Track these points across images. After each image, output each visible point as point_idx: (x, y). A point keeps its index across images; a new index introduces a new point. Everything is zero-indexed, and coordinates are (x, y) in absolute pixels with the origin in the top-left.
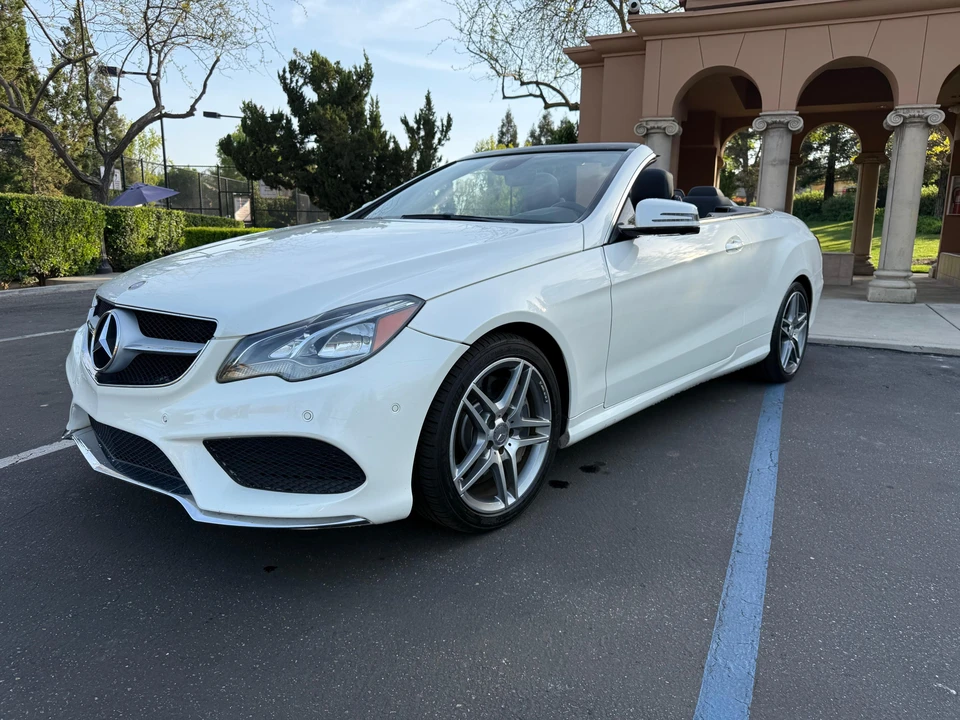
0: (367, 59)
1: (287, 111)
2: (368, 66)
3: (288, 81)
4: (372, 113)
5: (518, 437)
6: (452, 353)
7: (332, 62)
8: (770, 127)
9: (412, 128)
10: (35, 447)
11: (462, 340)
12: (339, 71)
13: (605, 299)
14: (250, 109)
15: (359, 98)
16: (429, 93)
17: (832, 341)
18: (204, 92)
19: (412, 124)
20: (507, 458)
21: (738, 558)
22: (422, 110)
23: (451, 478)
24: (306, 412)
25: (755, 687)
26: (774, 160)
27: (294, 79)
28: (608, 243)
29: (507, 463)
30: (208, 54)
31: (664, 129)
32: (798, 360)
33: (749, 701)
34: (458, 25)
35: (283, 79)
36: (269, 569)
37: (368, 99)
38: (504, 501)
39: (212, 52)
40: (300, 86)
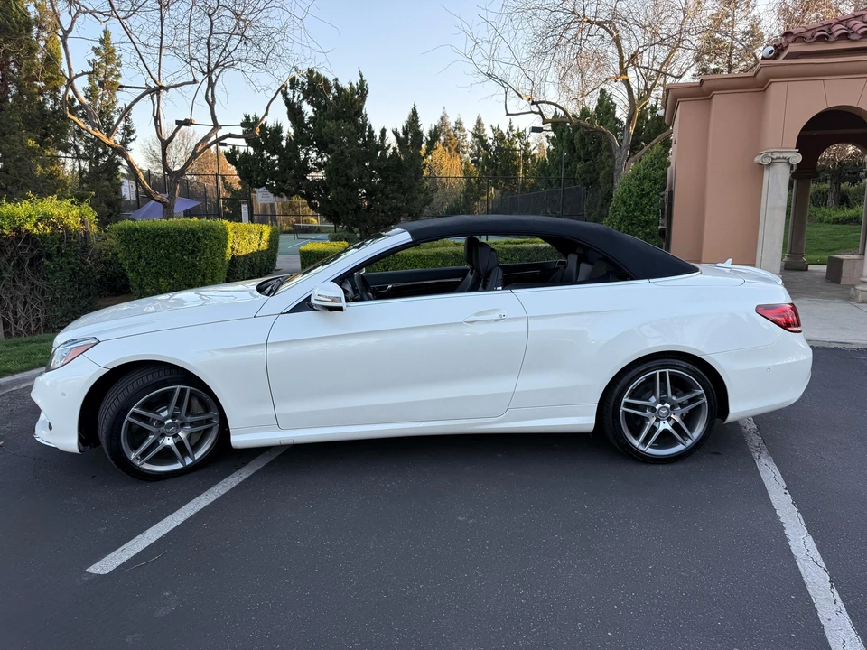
0: (361, 76)
2: (362, 82)
3: (290, 96)
9: (402, 139)
12: (337, 87)
19: (401, 134)
22: (408, 121)
27: (296, 94)
31: (788, 159)
35: (285, 94)
40: (301, 101)
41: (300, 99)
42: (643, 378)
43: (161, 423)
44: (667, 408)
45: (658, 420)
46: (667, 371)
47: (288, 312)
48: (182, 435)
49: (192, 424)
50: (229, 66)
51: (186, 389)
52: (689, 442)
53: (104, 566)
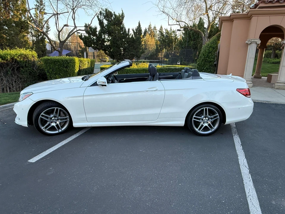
2: (123, 13)
3: (100, 17)
7: (113, 12)
12: (115, 15)
15: (121, 23)
16: (139, 22)
19: (135, 31)
22: (138, 27)
31: (256, 42)
40: (103, 19)
41: (103, 18)
42: (200, 110)
43: (51, 119)
44: (207, 119)
45: (204, 123)
46: (207, 108)
47: (90, 86)
48: (58, 123)
49: (61, 119)
50: (79, 7)
51: (58, 109)
52: (213, 130)
53: (33, 160)
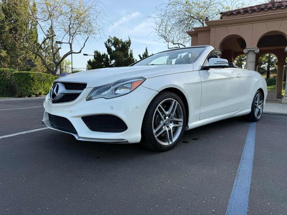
0: (129, 39)
1: (107, 53)
2: (130, 40)
3: (107, 45)
4: (130, 53)
5: (173, 123)
6: (154, 94)
7: (120, 39)
8: (249, 52)
9: (142, 58)
10: (33, 130)
11: (157, 90)
12: (122, 42)
13: (200, 85)
14: (96, 52)
15: (127, 49)
16: (147, 48)
17: (271, 112)
18: (84, 46)
19: (142, 56)
20: (169, 129)
21: (243, 161)
22: (144, 53)
23: (153, 132)
24: (111, 107)
25: (250, 191)
26: (251, 61)
27: (109, 44)
28: (200, 70)
29: (170, 131)
30: (86, 36)
31: (216, 53)
32: (260, 115)
33: (248, 194)
34: (155, 28)
35: (106, 44)
36: (98, 157)
37: (129, 50)
38: (169, 143)
39: (87, 35)
40: (111, 46)
